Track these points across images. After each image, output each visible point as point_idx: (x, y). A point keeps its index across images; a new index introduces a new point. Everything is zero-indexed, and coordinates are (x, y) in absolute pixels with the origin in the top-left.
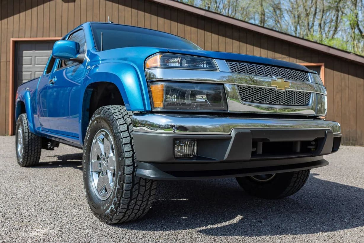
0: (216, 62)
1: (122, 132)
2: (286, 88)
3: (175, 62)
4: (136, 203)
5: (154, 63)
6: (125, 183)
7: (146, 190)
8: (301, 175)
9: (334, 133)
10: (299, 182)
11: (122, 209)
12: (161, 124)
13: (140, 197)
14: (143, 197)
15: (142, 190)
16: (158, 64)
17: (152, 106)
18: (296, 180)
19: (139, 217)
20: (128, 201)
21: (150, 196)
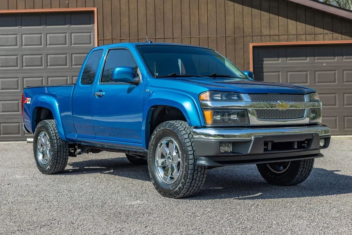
0: (242, 95)
1: (185, 139)
2: (287, 108)
3: (218, 97)
4: (195, 183)
5: (205, 98)
6: (189, 170)
7: (201, 174)
8: (306, 166)
9: (320, 135)
10: (305, 171)
11: (187, 186)
12: (211, 134)
13: (198, 179)
14: (200, 179)
15: (199, 173)
16: (208, 99)
17: (205, 123)
18: (303, 170)
19: (195, 193)
20: (191, 181)
21: (203, 178)
